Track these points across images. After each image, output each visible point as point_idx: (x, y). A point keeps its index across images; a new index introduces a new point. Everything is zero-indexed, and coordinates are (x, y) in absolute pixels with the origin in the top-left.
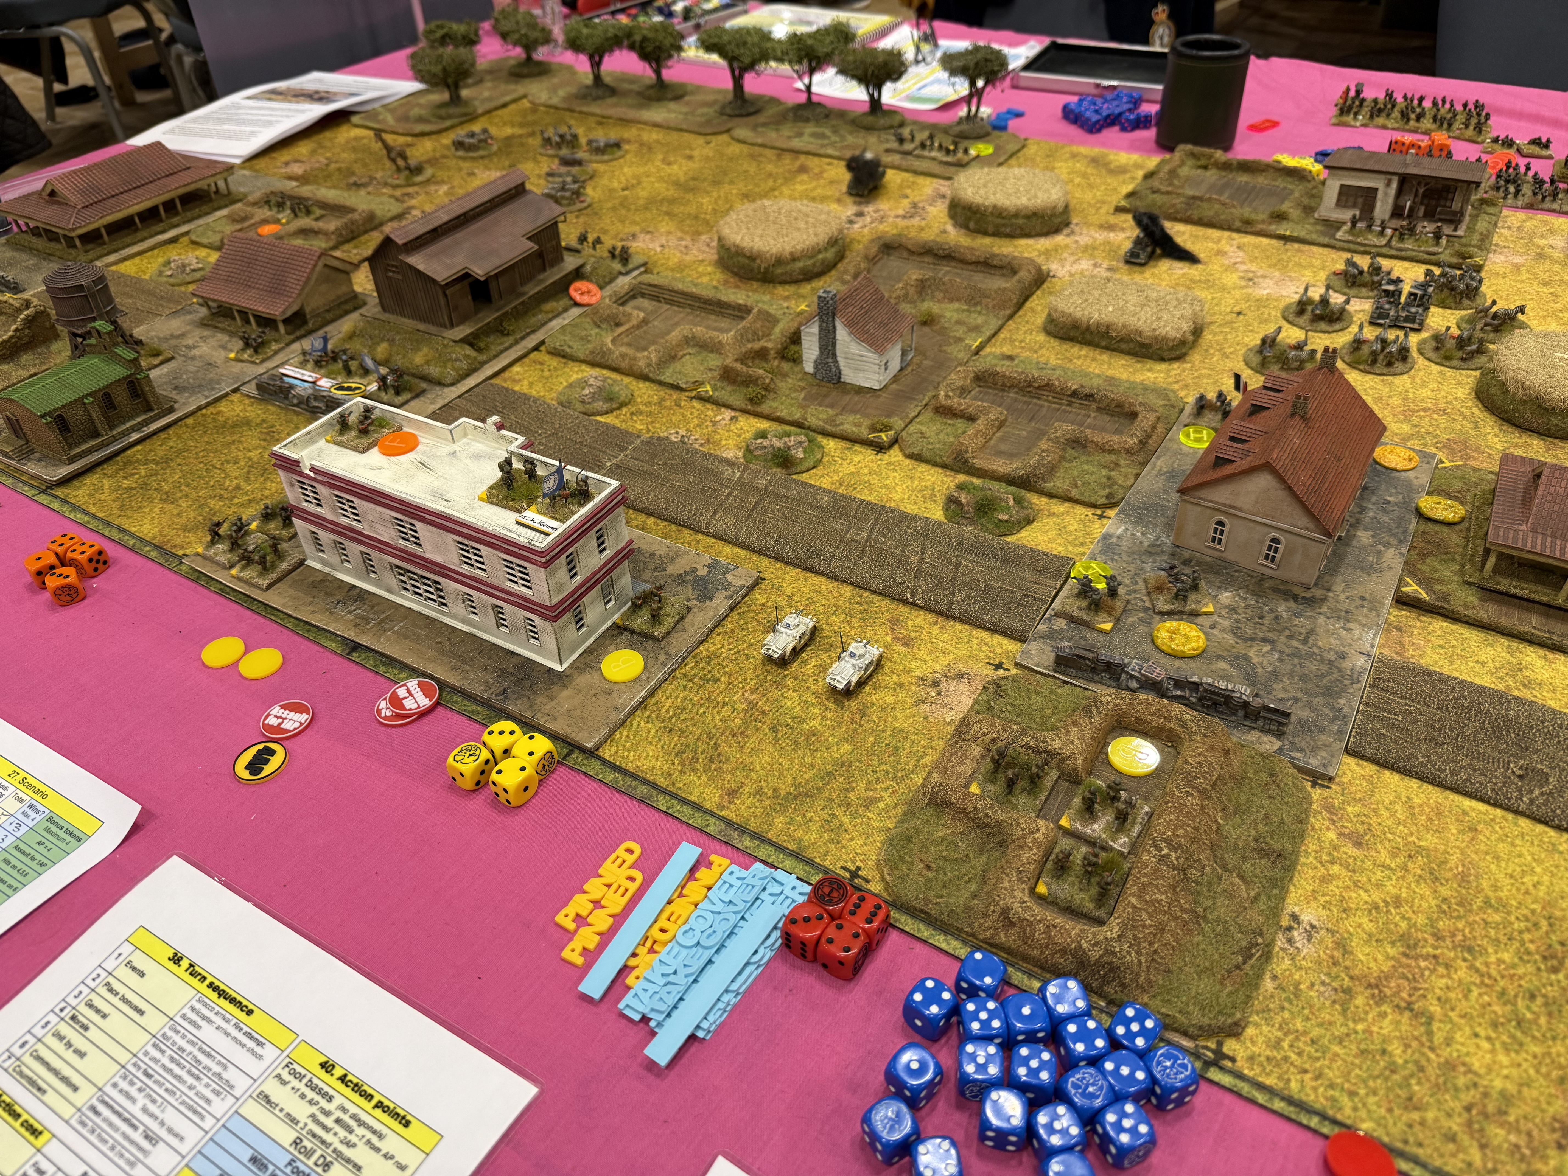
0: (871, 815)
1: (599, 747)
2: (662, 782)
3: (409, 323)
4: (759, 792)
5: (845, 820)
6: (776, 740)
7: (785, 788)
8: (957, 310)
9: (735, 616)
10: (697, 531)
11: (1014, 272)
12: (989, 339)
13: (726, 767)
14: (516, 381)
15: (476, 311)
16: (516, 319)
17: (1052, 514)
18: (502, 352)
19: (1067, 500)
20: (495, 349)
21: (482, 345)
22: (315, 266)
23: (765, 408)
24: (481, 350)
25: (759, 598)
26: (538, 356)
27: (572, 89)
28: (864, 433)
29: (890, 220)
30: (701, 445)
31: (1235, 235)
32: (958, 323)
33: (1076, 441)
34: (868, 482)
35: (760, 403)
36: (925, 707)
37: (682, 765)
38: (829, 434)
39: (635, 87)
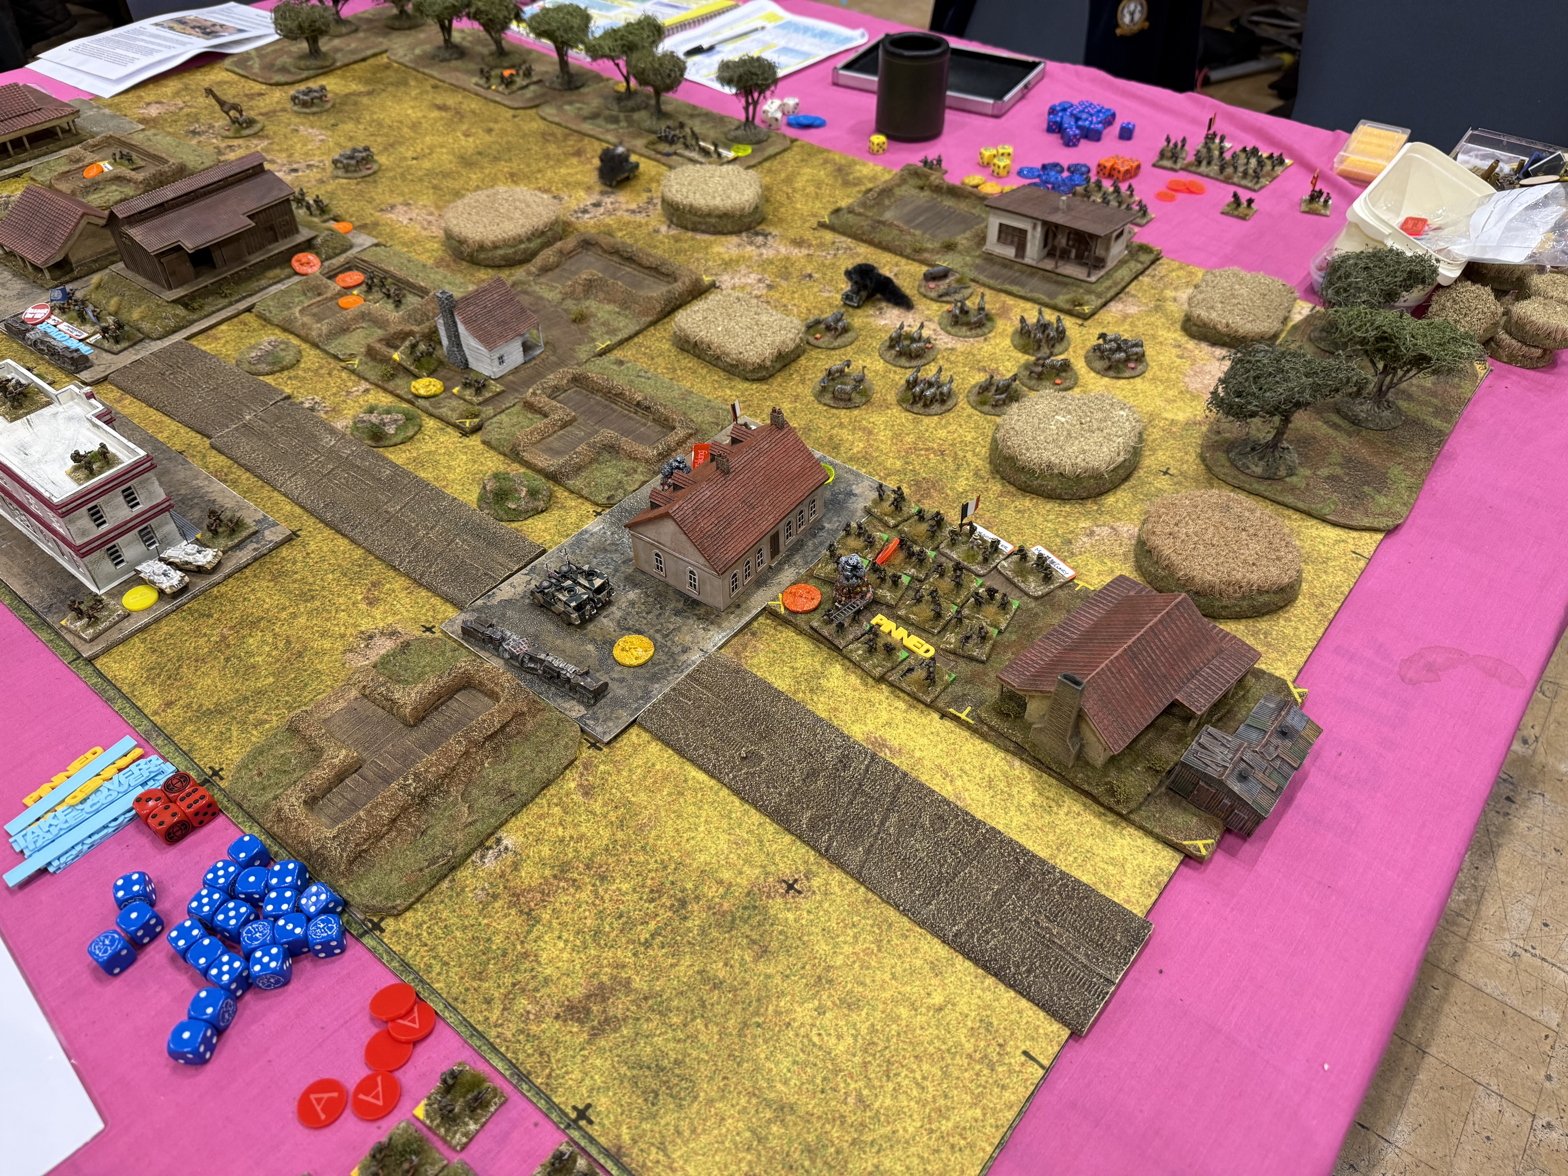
0: (255, 733)
1: (96, 657)
2: (125, 689)
3: (141, 280)
4: (189, 706)
5: (235, 734)
6: (224, 668)
7: (208, 704)
8: (609, 312)
9: (256, 564)
10: (275, 489)
11: (676, 280)
12: (621, 343)
13: (177, 684)
14: (216, 339)
15: (197, 276)
16: (237, 284)
17: (563, 507)
18: (214, 312)
19: (582, 497)
20: (208, 309)
21: (196, 305)
22: (78, 224)
23: (391, 385)
24: (194, 310)
25: (284, 552)
26: (246, 317)
27: (428, 47)
28: (454, 417)
29: (619, 213)
30: (326, 412)
31: (903, 261)
32: (603, 324)
33: (612, 447)
34: (437, 462)
35: (389, 380)
36: (349, 655)
37: (148, 678)
38: (431, 415)
39: (485, 51)
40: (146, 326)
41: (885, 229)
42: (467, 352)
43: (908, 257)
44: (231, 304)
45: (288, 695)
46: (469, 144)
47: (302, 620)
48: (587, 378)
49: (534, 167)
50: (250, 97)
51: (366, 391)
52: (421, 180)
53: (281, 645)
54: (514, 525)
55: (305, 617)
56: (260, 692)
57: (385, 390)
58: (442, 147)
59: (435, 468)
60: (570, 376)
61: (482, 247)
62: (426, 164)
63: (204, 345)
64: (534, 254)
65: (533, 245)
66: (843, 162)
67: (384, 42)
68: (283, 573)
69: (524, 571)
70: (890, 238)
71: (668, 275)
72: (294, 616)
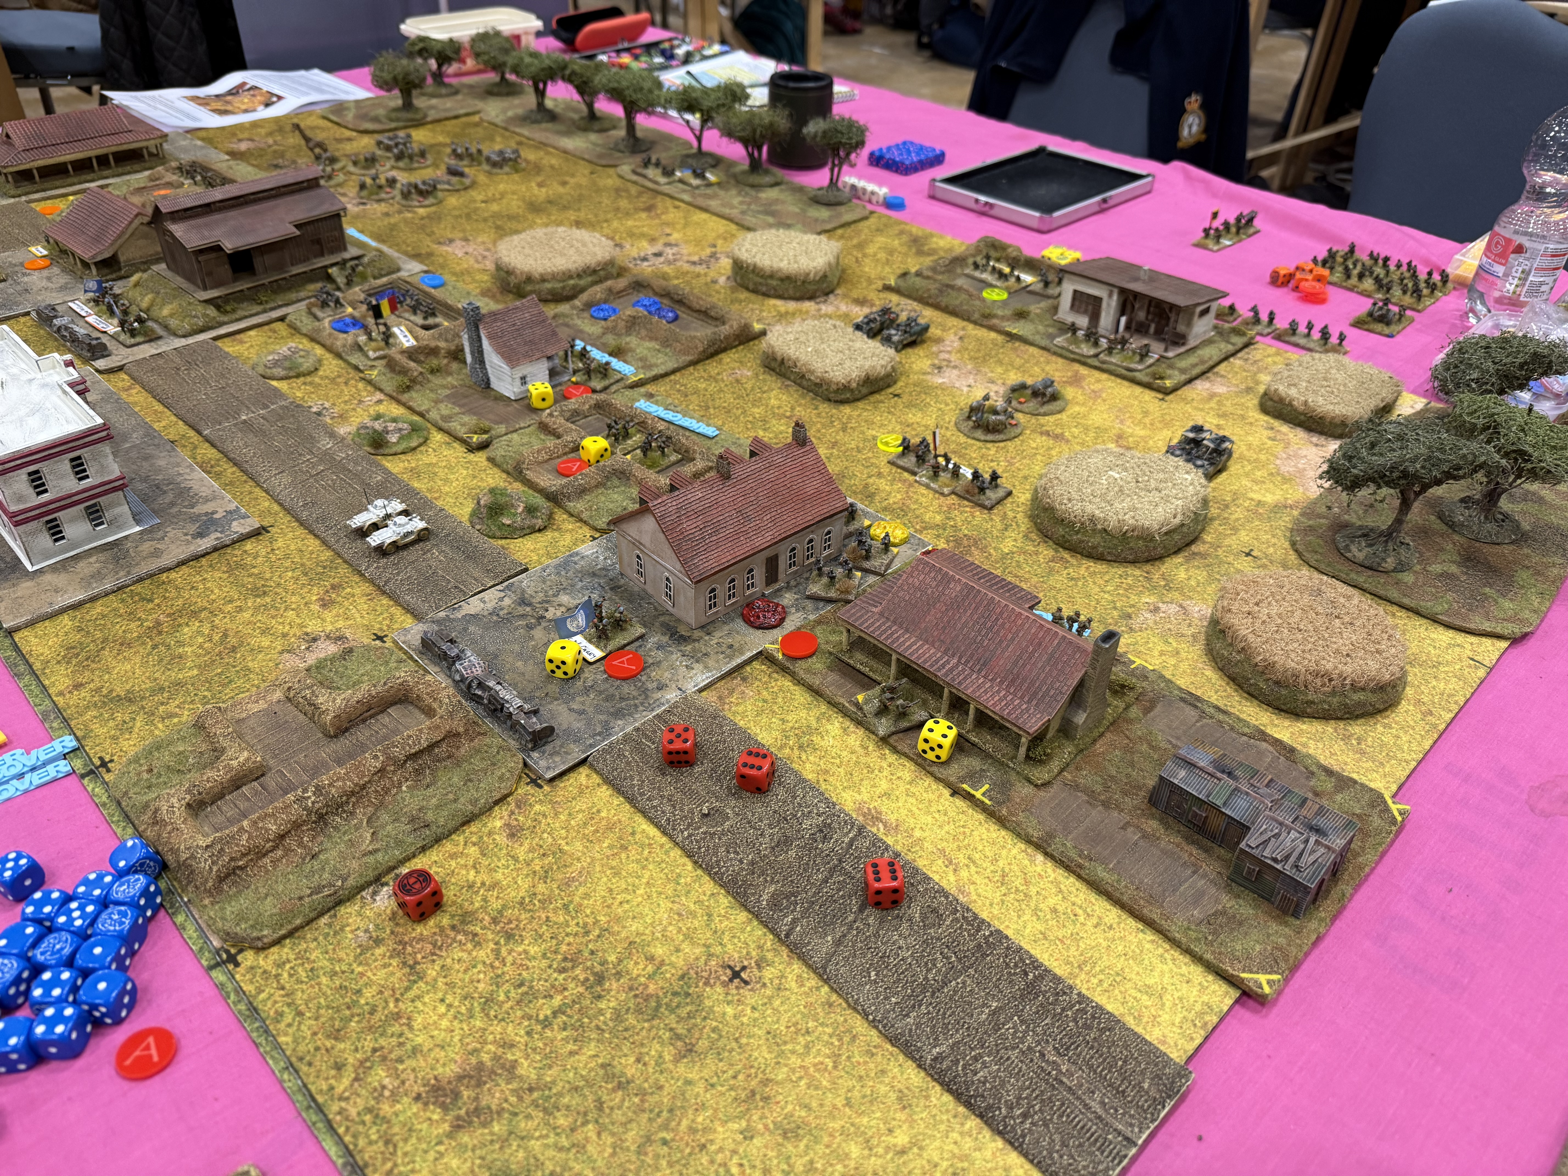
0: (160, 726)
1: (18, 629)
2: (37, 666)
3: (180, 281)
4: (98, 690)
5: (138, 724)
6: (149, 655)
7: (120, 691)
8: (649, 349)
9: (216, 555)
10: (258, 485)
11: (724, 323)
12: (656, 379)
13: (94, 666)
14: (242, 342)
15: (235, 280)
16: (275, 292)
17: (559, 529)
18: (246, 317)
19: (581, 520)
20: (240, 313)
21: (228, 308)
22: (131, 223)
23: (405, 397)
24: (226, 312)
25: (249, 546)
26: (278, 325)
27: (520, 111)
28: (462, 432)
29: (679, 264)
30: (332, 418)
31: (970, 326)
32: (641, 359)
33: (623, 473)
34: (435, 474)
35: (404, 392)
36: (286, 656)
37: (64, 657)
38: (440, 429)
39: (576, 116)
40: (173, 323)
41: (954, 294)
42: (490, 370)
43: (975, 323)
44: (265, 311)
45: (208, 690)
46: (541, 194)
47: (247, 615)
48: (610, 405)
49: (602, 217)
50: (339, 141)
51: (380, 402)
52: (485, 220)
53: (216, 638)
54: (503, 542)
55: (250, 612)
56: (179, 684)
57: (399, 402)
58: (514, 193)
59: (431, 479)
60: (593, 402)
61: (529, 279)
62: (495, 207)
63: (229, 347)
64: (583, 290)
65: (582, 282)
66: (920, 234)
67: (479, 105)
68: (240, 566)
69: (499, 587)
70: (957, 302)
71: (716, 319)
72: (240, 609)
